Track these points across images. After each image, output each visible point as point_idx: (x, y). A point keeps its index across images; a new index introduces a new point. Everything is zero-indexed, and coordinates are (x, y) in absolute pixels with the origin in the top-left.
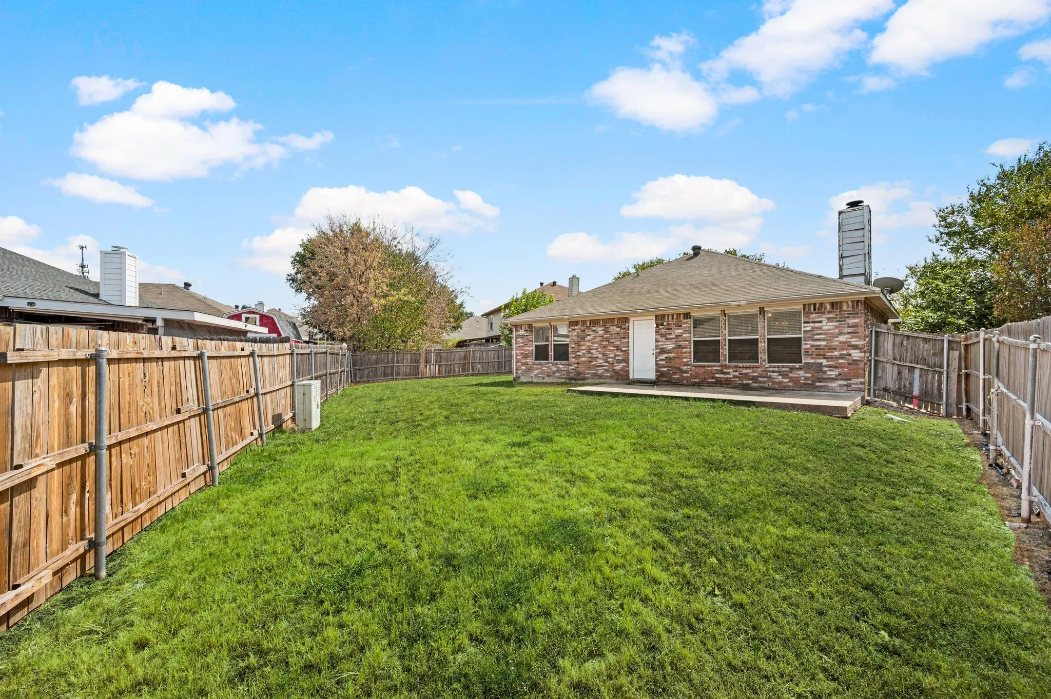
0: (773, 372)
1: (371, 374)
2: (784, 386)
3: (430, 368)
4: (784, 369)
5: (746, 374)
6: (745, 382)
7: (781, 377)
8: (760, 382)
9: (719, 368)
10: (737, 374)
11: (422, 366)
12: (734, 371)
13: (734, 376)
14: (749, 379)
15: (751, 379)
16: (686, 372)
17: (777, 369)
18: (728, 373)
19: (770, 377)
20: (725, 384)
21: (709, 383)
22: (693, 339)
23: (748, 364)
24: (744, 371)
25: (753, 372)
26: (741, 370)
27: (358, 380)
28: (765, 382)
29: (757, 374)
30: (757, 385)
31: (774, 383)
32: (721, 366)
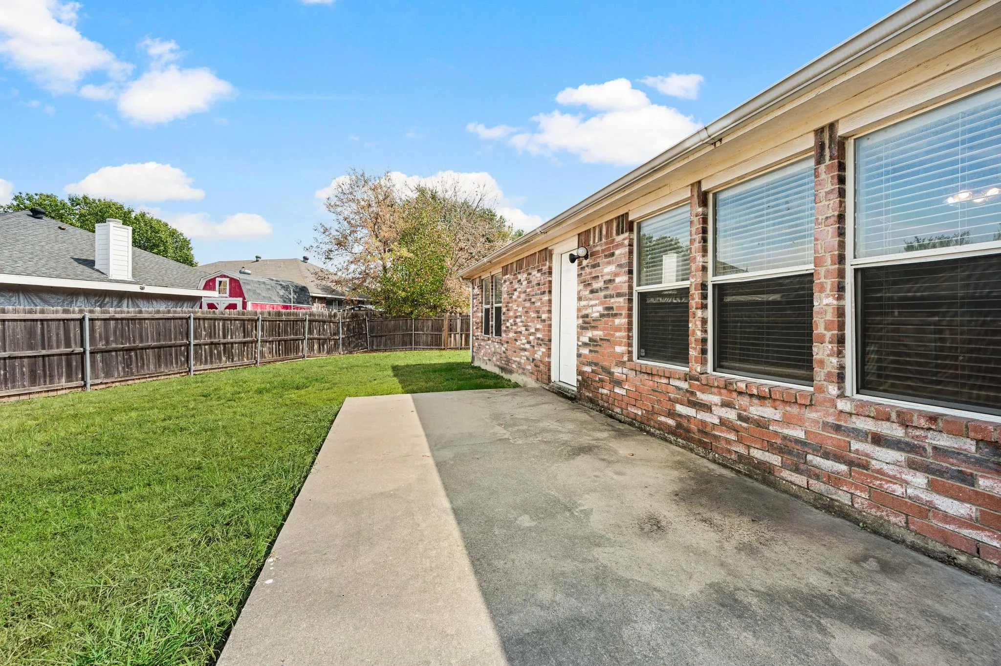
0: (878, 440)
1: (388, 342)
2: (945, 538)
3: (455, 339)
4: (944, 441)
5: (761, 424)
6: (757, 454)
7: (920, 480)
8: (815, 474)
9: (684, 385)
10: (731, 415)
11: (445, 334)
12: (726, 404)
13: (723, 422)
14: (771, 447)
15: (780, 451)
16: (619, 383)
17: (897, 432)
18: (706, 407)
19: (859, 464)
20: (700, 443)
21: (661, 426)
22: (637, 289)
23: (766, 383)
24: (756, 410)
25: (787, 421)
26: (744, 401)
27: (375, 348)
28: (834, 480)
29: (799, 434)
30: (800, 480)
31: (881, 498)
32: (687, 377)
